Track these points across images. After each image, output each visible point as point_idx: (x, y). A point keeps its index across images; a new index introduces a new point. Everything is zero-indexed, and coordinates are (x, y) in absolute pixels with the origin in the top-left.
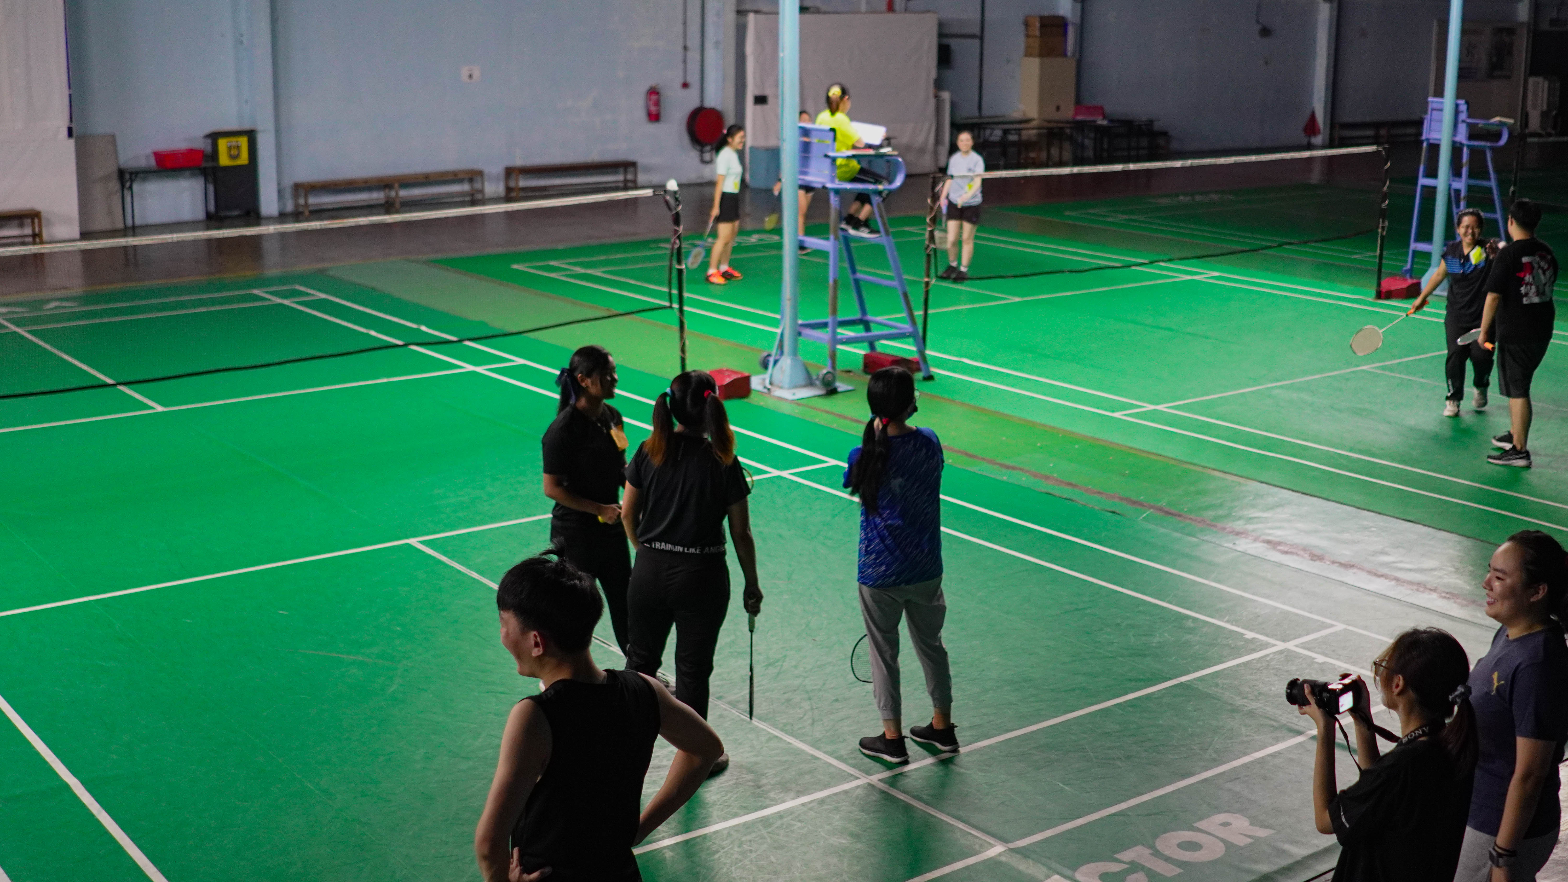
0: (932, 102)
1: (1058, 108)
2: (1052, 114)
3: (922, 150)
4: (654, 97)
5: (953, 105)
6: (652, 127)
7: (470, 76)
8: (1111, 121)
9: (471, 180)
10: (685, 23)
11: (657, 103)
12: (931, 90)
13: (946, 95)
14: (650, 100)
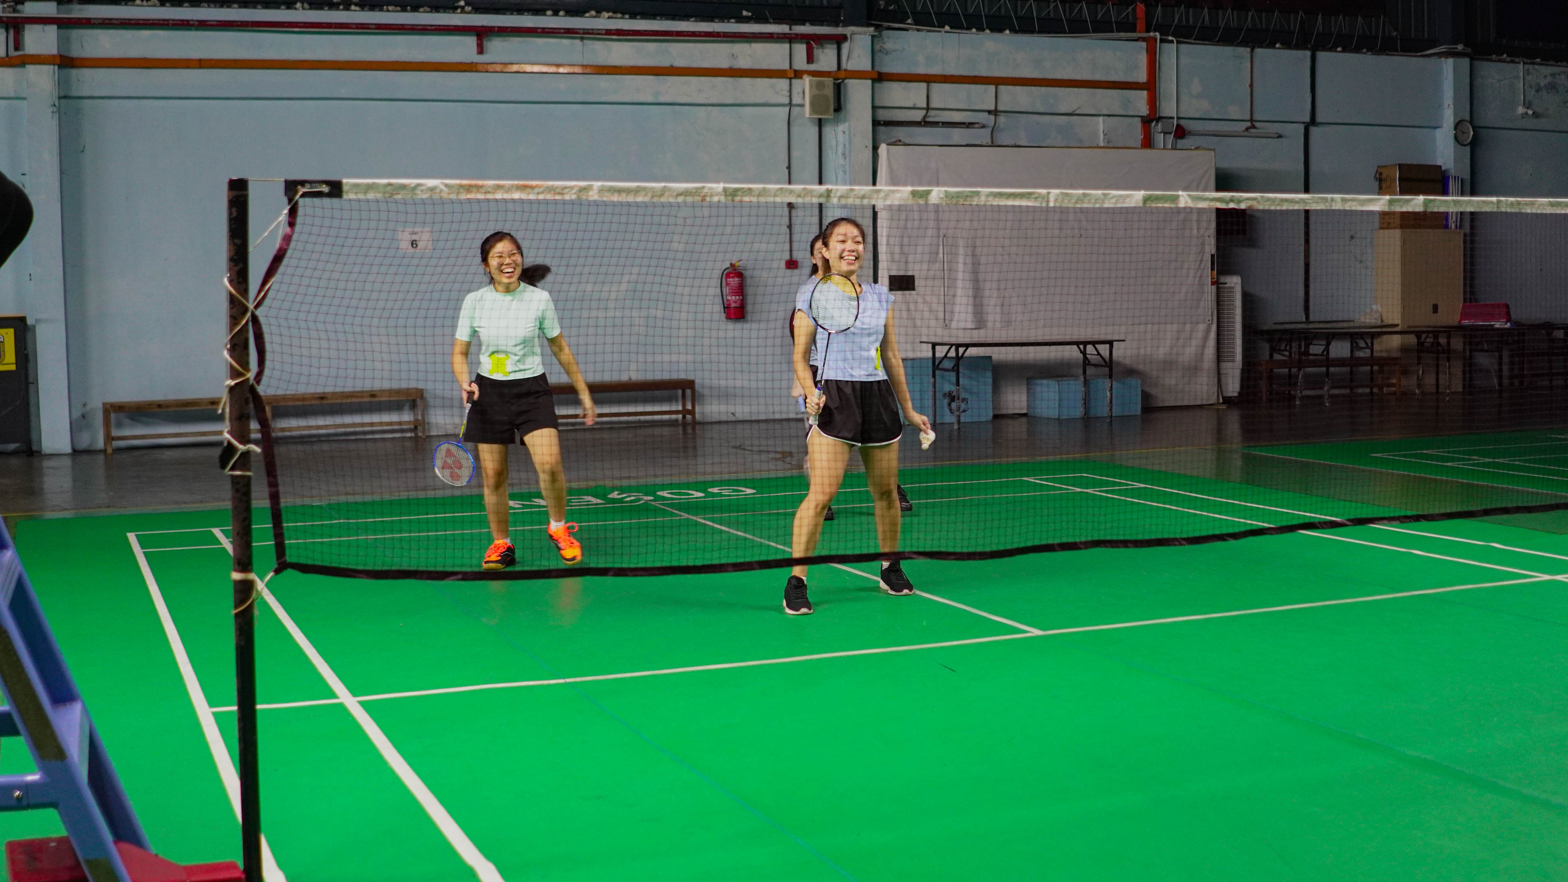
0: (1210, 291)
1: (1435, 309)
2: (1425, 319)
3: (1193, 369)
4: (734, 281)
5: (1248, 299)
6: (733, 329)
7: (414, 244)
8: (1517, 324)
9: (413, 406)
10: (789, 168)
11: (740, 290)
12: (1208, 274)
13: (1234, 282)
14: (727, 284)
